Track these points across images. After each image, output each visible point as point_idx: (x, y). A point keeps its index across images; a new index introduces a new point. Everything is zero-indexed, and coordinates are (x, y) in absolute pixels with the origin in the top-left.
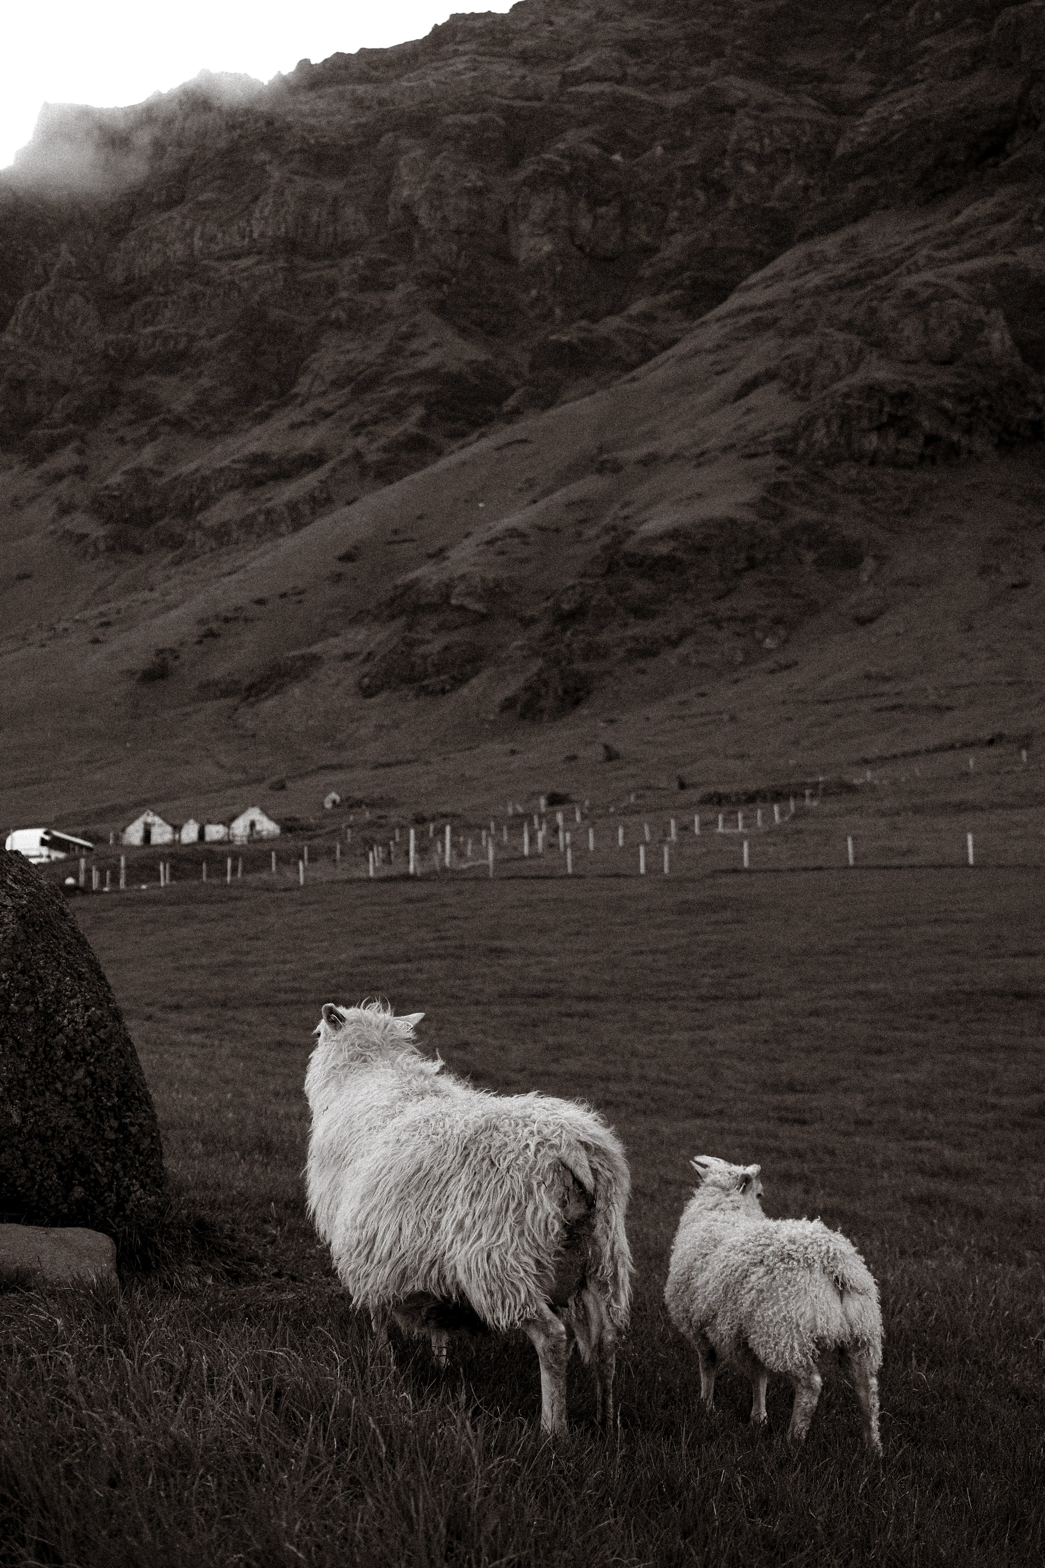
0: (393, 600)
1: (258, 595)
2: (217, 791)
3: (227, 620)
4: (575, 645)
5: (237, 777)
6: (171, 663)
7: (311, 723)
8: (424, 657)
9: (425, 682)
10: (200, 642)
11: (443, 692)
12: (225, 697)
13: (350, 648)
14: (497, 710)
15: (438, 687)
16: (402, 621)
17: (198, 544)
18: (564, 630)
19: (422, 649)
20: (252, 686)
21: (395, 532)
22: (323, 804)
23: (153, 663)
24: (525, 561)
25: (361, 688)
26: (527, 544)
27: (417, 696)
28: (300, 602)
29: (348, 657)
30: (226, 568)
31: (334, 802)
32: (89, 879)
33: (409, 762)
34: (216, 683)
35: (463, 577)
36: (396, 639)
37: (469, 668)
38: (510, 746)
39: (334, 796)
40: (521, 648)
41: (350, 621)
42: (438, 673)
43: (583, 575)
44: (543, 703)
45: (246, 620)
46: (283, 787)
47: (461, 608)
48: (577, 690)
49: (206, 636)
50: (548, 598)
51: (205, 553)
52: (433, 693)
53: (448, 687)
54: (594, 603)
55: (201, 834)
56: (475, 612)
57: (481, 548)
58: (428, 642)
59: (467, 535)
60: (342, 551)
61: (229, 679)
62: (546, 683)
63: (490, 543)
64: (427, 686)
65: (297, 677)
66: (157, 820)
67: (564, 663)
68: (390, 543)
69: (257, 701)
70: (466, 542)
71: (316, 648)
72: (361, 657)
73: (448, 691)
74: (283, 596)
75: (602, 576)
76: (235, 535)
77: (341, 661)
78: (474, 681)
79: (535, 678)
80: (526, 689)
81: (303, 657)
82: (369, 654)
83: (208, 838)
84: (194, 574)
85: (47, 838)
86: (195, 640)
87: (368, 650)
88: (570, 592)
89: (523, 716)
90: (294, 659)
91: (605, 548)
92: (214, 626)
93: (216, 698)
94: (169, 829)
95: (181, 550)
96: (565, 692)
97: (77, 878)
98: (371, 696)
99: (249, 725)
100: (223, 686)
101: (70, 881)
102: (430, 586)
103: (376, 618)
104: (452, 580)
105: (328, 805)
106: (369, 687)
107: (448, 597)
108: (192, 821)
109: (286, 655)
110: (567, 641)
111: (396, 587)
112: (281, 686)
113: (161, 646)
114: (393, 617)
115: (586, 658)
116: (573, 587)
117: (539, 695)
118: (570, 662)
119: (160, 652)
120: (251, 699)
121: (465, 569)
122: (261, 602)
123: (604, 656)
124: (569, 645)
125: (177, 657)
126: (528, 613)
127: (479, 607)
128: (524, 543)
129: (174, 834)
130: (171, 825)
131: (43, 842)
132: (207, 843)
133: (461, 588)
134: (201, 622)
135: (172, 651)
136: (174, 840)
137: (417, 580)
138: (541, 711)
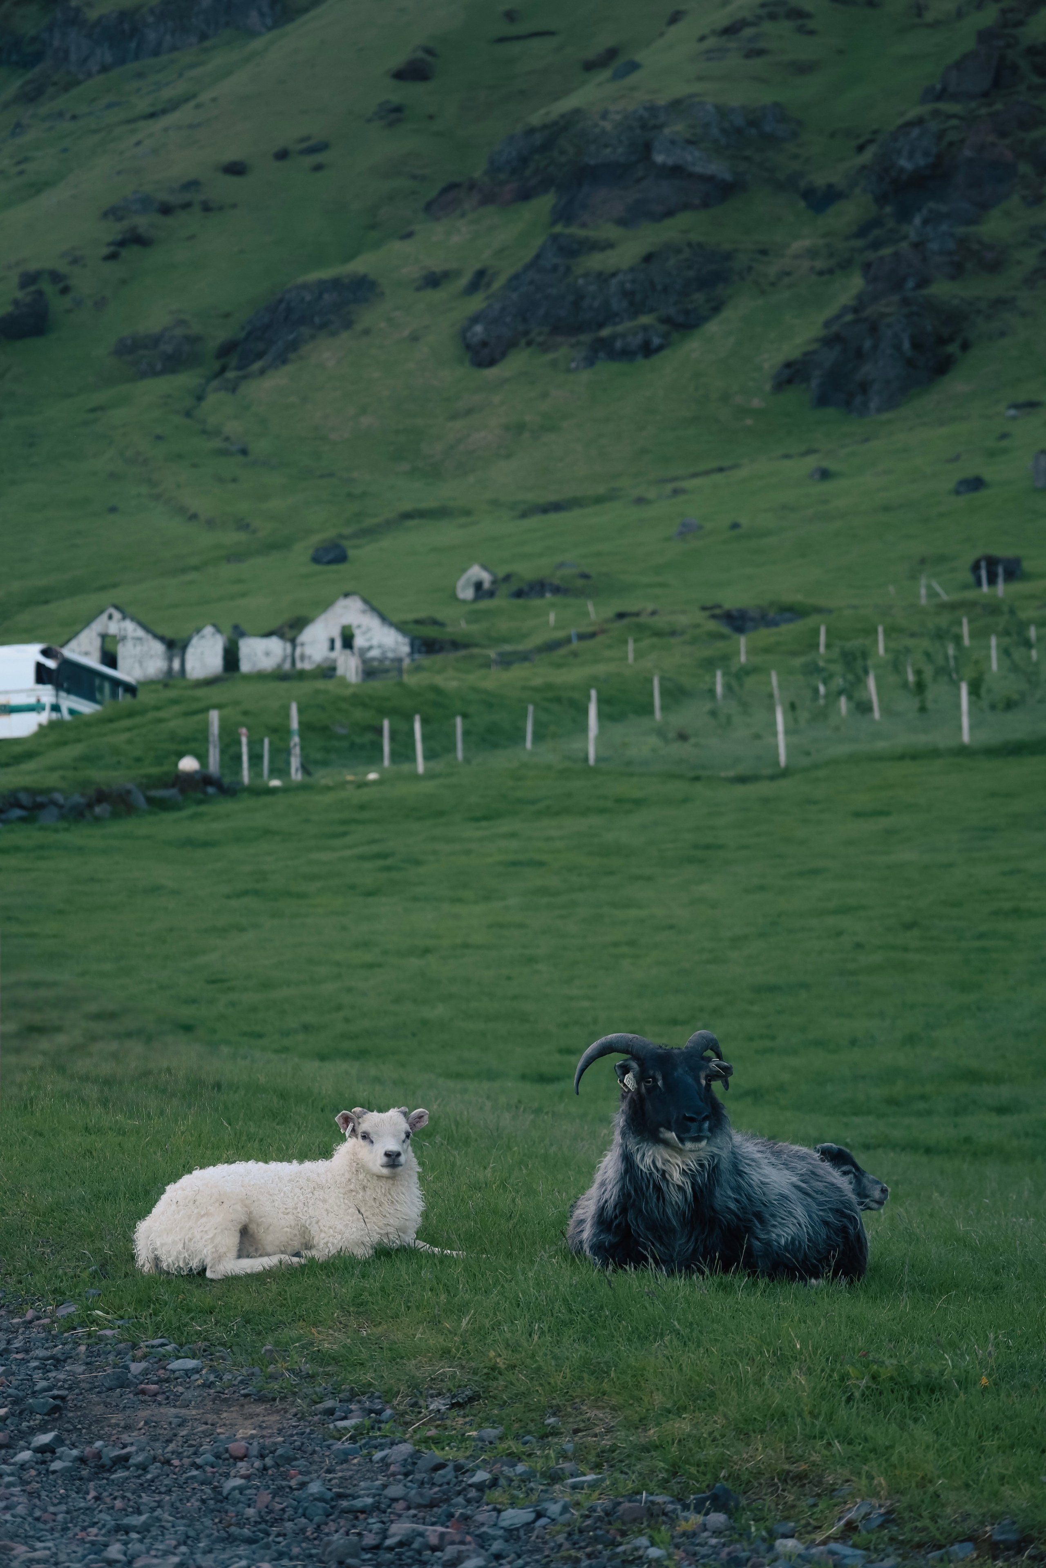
0: (524, 160)
1: (232, 155)
2: (196, 568)
3: (166, 210)
4: (934, 246)
5: (232, 538)
6: (58, 304)
7: (366, 421)
8: (603, 278)
9: (605, 332)
10: (112, 257)
11: (647, 350)
12: (173, 371)
13: (436, 263)
14: (768, 387)
15: (638, 340)
16: (546, 202)
17: (73, 57)
18: (904, 215)
19: (596, 262)
20: (226, 350)
21: (510, 16)
22: (454, 588)
23: (16, 302)
24: (802, 69)
25: (468, 347)
26: (811, 33)
27: (590, 361)
28: (318, 168)
29: (433, 281)
30: (142, 105)
31: (478, 586)
32: (232, 759)
33: (599, 500)
34: (156, 340)
35: (676, 106)
36: (537, 242)
37: (699, 298)
38: (811, 462)
39: (476, 572)
40: (812, 253)
41: (428, 207)
42: (636, 309)
43: (941, 96)
44: (867, 370)
45: (207, 208)
46: (341, 558)
47: (676, 171)
48: (942, 341)
49: (122, 243)
50: (861, 148)
51: (89, 75)
52: (627, 354)
53: (656, 341)
54: (967, 153)
55: (231, 659)
56: (711, 179)
57: (711, 42)
58: (608, 245)
59: (675, 18)
60: (398, 59)
61: (179, 332)
62: (874, 329)
63: (730, 31)
64: (613, 338)
65: (324, 326)
66: (130, 628)
67: (910, 284)
68: (502, 40)
69: (245, 377)
70: (675, 31)
71: (359, 266)
72: (464, 281)
73: (661, 348)
74: (282, 155)
75: (985, 95)
76: (152, 36)
77: (418, 289)
78: (713, 327)
79: (849, 317)
80: (829, 341)
81: (336, 284)
82: (481, 273)
83: (245, 667)
84: (74, 117)
85: (51, 664)
86: (106, 251)
87: (478, 266)
88: (915, 132)
89: (822, 401)
90: (323, 287)
91: (984, 36)
92: (142, 222)
93: (155, 374)
94: (158, 648)
95: (37, 70)
96: (916, 345)
97: (201, 757)
98: (491, 362)
99: (233, 427)
100: (169, 349)
101: (188, 764)
102: (608, 126)
103: (488, 199)
104: (652, 109)
105: (467, 594)
106: (484, 344)
107: (648, 147)
108: (209, 630)
109: (301, 280)
110: (913, 237)
111: (531, 131)
112: (294, 346)
113: (33, 266)
114: (525, 195)
115: (957, 271)
116: (920, 121)
117: (859, 355)
118: (923, 282)
119: (29, 279)
120: (230, 375)
121: (678, 89)
122: (236, 169)
123: (995, 267)
124: (916, 245)
125: (65, 290)
126: (819, 180)
127: (719, 168)
128: (801, 30)
129: (170, 660)
130: (161, 639)
131: (42, 675)
132: (248, 678)
133: (677, 128)
134: (113, 213)
135: (55, 277)
136: (170, 670)
137: (577, 111)
138: (864, 387)
